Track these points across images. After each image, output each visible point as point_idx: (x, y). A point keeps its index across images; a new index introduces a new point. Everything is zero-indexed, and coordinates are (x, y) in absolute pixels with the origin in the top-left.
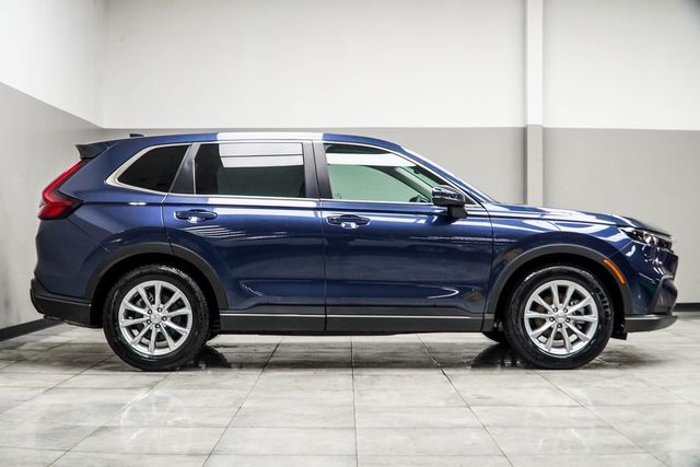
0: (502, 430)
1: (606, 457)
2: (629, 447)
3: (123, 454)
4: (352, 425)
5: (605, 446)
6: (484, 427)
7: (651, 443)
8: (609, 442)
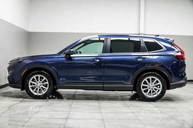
0: (138, 113)
1: (164, 121)
2: (170, 118)
3: (45, 118)
4: (100, 111)
5: (164, 118)
6: (133, 112)
7: (175, 117)
8: (165, 117)
